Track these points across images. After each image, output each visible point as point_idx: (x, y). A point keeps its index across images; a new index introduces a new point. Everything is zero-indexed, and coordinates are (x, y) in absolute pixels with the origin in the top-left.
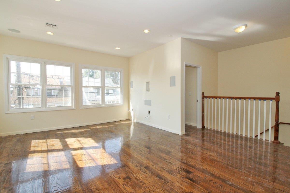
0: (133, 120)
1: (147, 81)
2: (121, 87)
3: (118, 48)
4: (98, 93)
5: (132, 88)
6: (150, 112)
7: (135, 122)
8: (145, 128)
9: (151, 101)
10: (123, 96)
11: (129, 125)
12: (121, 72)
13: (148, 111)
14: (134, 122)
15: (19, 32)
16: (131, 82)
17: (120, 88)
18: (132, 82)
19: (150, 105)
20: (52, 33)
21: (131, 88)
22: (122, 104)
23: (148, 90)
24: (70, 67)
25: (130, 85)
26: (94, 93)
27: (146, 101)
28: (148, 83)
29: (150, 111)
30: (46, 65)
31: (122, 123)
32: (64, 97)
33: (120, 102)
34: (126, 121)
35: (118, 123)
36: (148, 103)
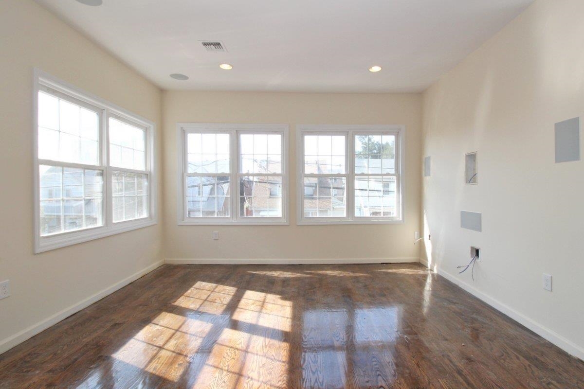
0: (429, 268)
1: (469, 152)
2: (399, 174)
3: (376, 69)
4: (386, 192)
5: (430, 175)
6: (477, 251)
7: (435, 276)
8: (455, 303)
9: (479, 215)
10: (403, 197)
11: (420, 281)
12: (398, 134)
13: (472, 248)
14: (433, 275)
15: (186, 78)
16: (426, 158)
17: (395, 178)
18: (429, 158)
19: (479, 228)
20: (229, 66)
21: (425, 176)
22: (401, 220)
23: (471, 178)
24: (280, 134)
25: (424, 168)
26: (366, 190)
27: (464, 215)
28: (471, 158)
29: (477, 247)
30: (238, 135)
31: (395, 271)
32: (320, 198)
33: (395, 215)
34: (409, 268)
35: (384, 270)
36: (471, 221)
